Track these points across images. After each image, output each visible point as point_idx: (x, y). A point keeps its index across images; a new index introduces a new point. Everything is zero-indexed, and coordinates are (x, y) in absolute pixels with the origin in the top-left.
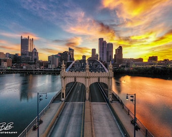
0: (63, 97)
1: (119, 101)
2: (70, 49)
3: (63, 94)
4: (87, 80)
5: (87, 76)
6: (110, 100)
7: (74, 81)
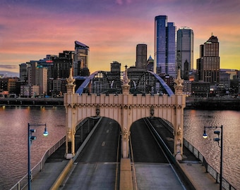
0: (70, 151)
1: (198, 160)
2: (78, 46)
3: (70, 144)
4: (125, 111)
5: (125, 103)
6: (179, 157)
7: (94, 114)
